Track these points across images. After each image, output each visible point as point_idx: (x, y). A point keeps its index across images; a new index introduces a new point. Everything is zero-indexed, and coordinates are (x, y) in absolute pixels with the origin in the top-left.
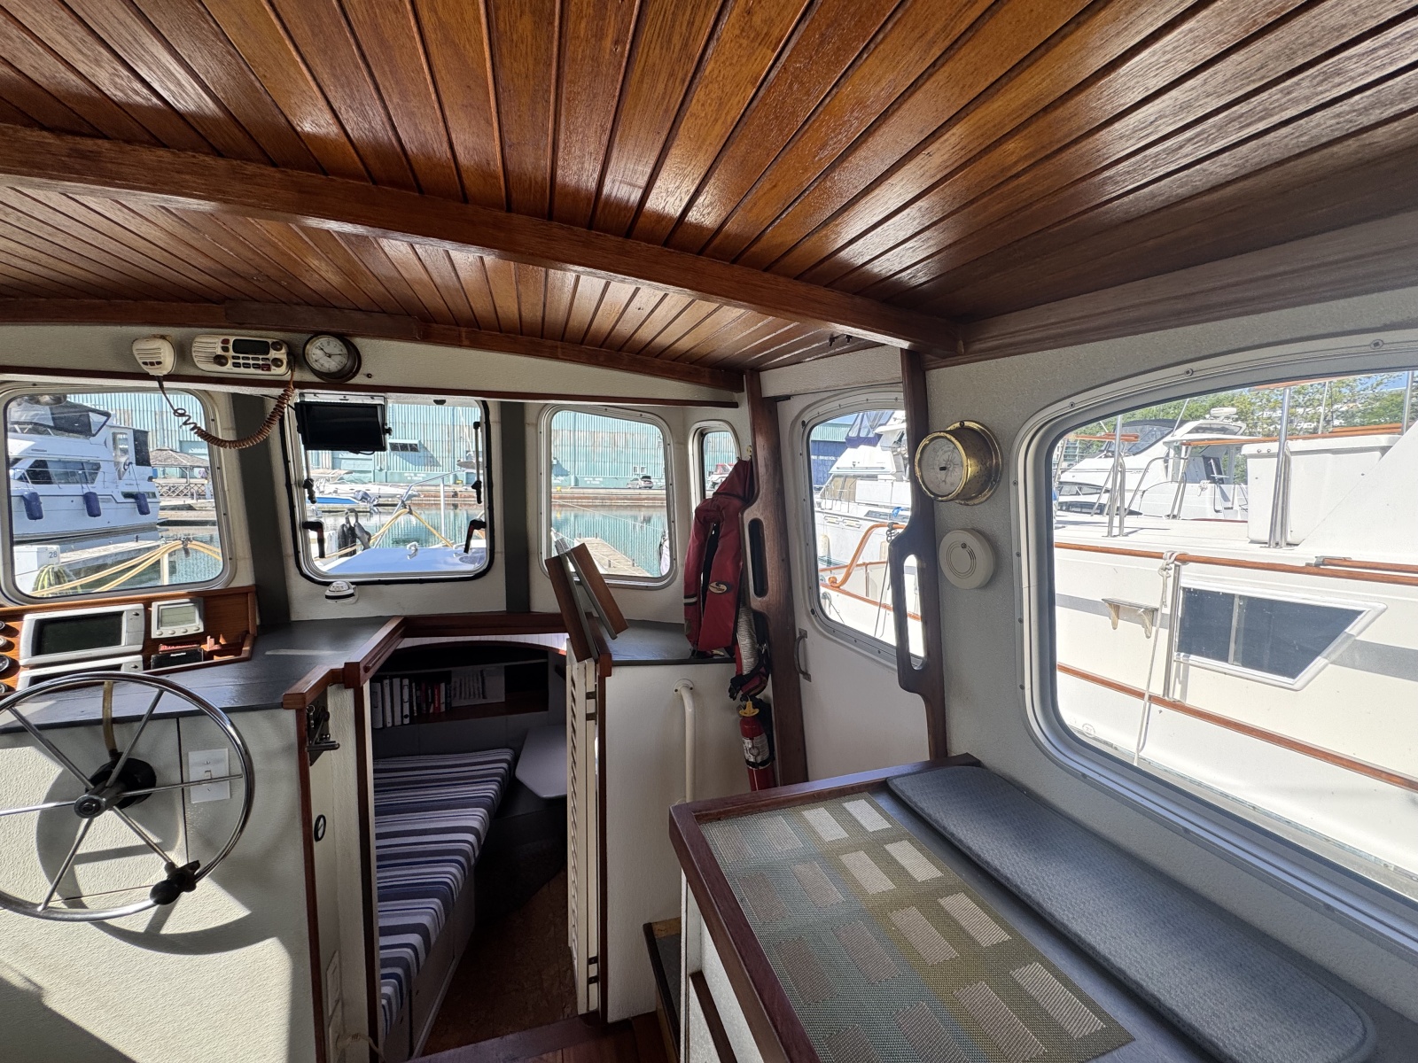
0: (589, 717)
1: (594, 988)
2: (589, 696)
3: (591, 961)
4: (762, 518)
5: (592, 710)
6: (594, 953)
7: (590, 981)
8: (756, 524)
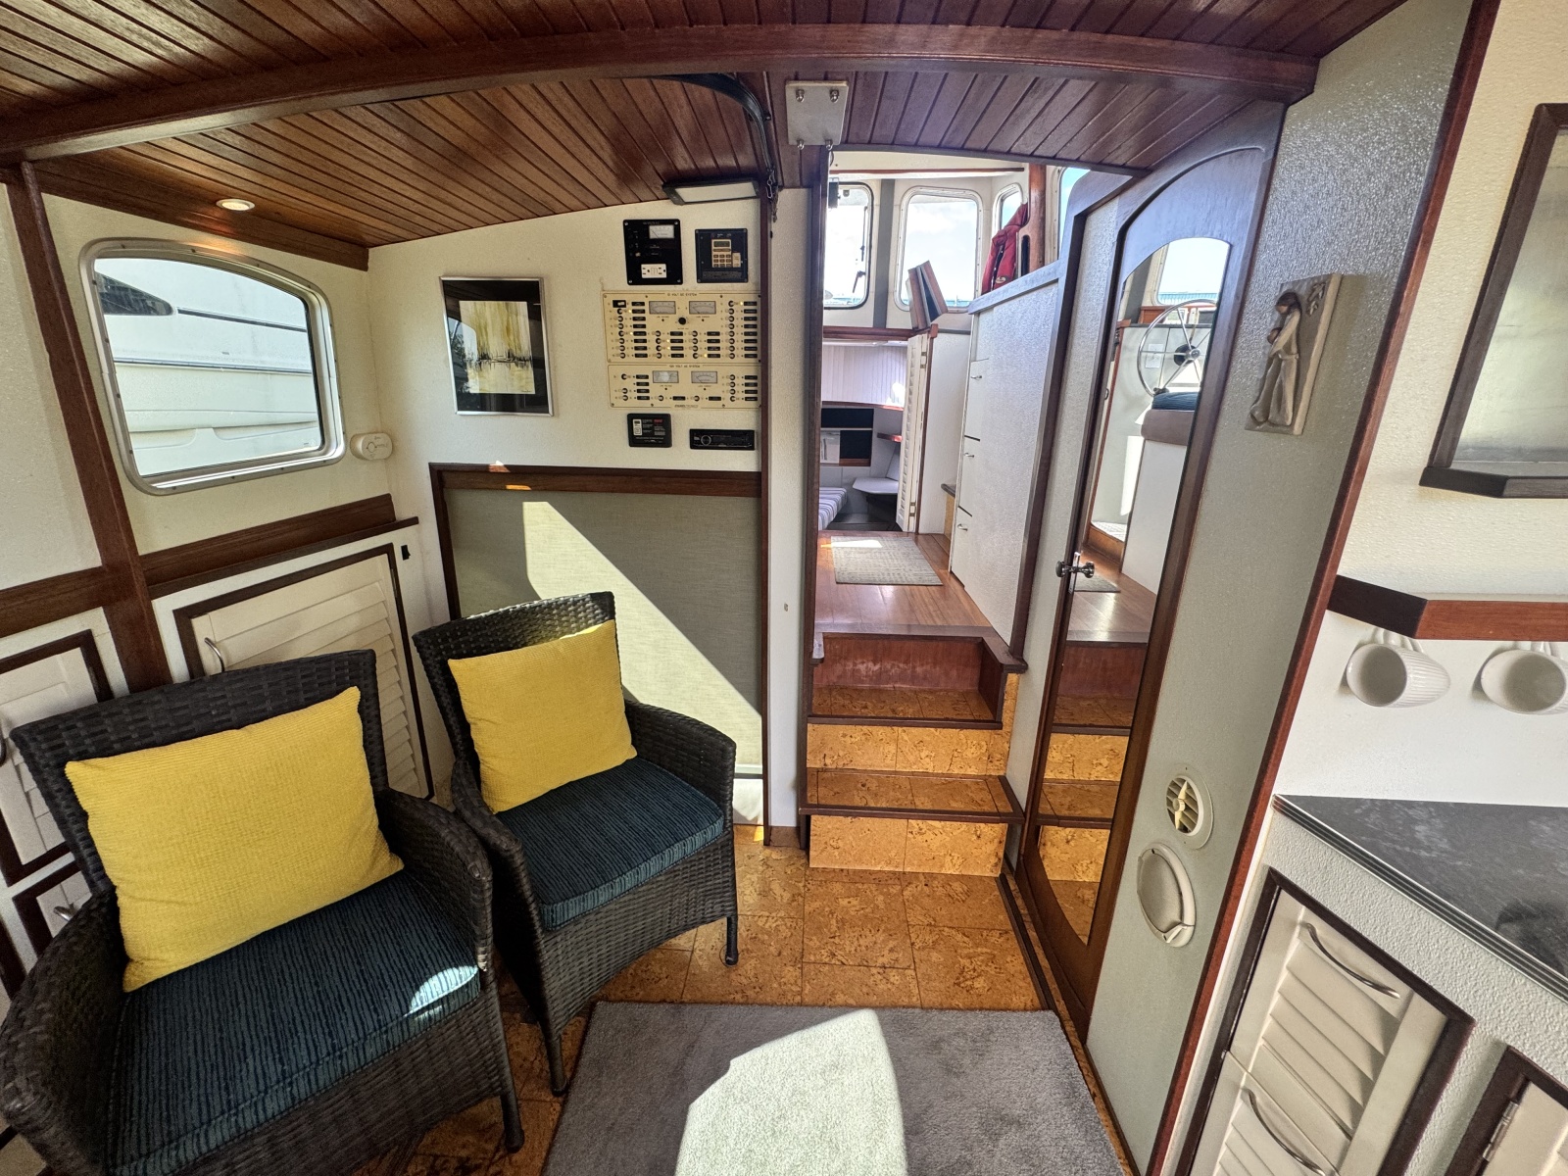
0: (922, 366)
1: (913, 520)
2: (923, 354)
3: (912, 504)
4: (1030, 235)
5: (924, 363)
6: (915, 499)
7: (911, 515)
8: (1026, 239)
